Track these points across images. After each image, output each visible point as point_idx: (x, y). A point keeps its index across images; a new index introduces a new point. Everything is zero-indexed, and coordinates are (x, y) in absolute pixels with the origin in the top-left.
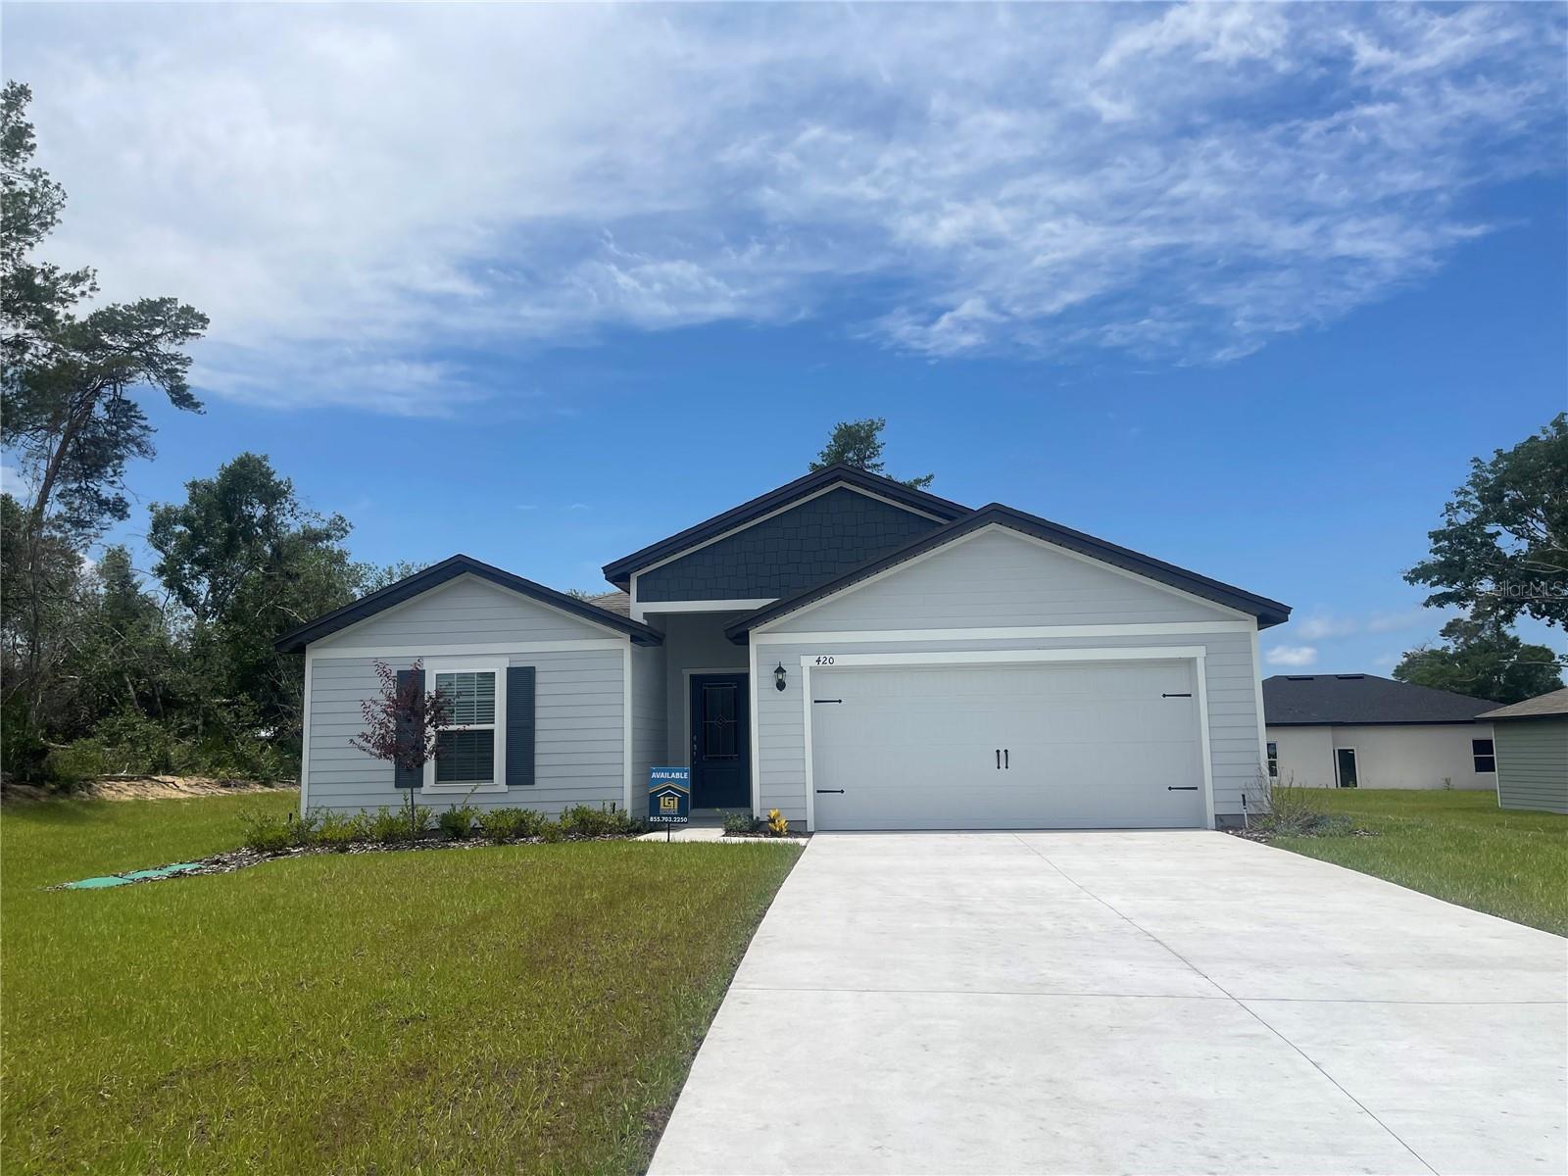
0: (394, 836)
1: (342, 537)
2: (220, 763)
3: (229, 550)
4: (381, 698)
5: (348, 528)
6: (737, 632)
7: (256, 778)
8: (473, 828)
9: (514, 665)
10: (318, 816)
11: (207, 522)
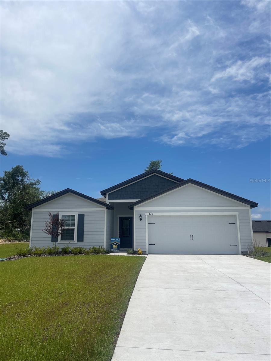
0: (51, 253)
1: (39, 184)
2: (9, 236)
3: (13, 187)
4: (49, 221)
5: (40, 182)
6: (131, 207)
7: (17, 240)
8: (69, 252)
9: (79, 214)
10: (34, 248)
11: (8, 180)
